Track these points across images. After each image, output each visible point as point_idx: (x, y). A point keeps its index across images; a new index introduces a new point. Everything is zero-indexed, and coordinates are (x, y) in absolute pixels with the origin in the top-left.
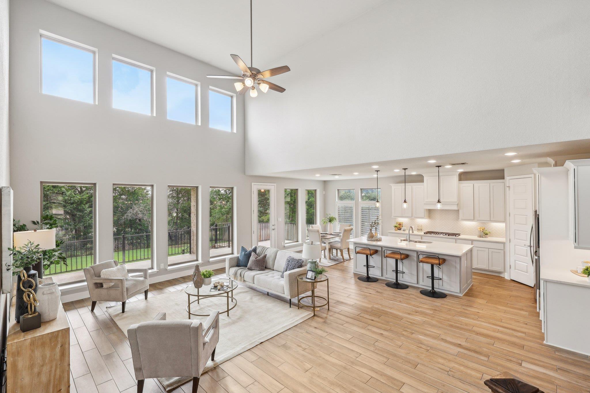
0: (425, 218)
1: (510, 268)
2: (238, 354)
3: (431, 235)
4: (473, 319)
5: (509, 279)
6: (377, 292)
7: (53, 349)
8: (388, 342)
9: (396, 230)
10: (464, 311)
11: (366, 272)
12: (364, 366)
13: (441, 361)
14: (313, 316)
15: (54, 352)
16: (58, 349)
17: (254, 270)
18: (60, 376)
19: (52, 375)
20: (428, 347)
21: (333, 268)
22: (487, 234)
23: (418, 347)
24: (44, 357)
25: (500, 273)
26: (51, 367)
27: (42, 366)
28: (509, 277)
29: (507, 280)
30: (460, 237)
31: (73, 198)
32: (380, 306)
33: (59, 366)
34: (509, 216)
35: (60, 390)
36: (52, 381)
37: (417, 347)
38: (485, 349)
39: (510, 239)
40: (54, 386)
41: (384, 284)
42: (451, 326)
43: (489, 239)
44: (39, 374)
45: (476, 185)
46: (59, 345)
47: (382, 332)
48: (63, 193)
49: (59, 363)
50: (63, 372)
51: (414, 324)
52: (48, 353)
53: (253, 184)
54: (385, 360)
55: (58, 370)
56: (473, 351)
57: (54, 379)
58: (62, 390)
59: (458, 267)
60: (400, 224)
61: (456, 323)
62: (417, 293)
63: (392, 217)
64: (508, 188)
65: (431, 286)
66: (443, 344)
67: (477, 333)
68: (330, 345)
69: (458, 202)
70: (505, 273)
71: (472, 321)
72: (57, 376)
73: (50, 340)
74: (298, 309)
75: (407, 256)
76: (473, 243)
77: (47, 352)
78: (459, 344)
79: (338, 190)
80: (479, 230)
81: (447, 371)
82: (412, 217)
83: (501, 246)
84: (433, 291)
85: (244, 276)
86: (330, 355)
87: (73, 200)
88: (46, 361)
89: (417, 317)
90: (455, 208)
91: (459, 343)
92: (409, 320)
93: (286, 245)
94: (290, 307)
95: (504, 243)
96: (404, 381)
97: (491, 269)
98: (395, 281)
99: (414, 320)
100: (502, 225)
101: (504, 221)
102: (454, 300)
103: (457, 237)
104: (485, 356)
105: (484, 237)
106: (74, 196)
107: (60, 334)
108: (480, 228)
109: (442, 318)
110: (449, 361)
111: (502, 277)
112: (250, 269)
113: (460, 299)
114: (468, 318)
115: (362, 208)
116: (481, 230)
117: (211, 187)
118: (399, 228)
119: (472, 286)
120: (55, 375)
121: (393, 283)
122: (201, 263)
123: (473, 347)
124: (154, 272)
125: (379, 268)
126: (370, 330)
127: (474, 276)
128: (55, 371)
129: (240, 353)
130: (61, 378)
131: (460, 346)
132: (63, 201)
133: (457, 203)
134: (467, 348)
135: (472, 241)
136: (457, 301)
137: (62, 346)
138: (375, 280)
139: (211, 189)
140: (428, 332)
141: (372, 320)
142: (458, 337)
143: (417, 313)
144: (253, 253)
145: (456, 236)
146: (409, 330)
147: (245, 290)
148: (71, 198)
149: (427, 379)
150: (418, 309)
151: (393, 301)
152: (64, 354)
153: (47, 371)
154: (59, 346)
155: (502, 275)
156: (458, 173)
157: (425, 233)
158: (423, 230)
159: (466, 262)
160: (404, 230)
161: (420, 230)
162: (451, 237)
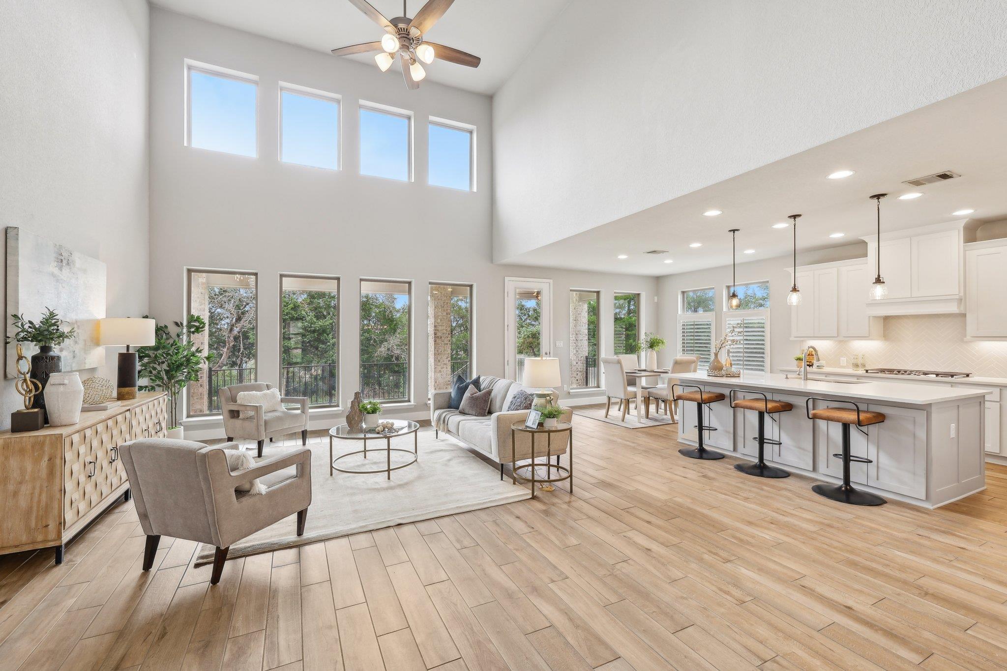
0: (871, 337)
2: (345, 533)
3: (885, 375)
4: (934, 560)
6: (704, 476)
7: (37, 461)
8: (651, 568)
9: (799, 366)
10: (917, 539)
11: (697, 440)
12: (554, 601)
13: (763, 631)
14: (531, 498)
15: (38, 467)
16: (44, 463)
17: (469, 414)
18: (47, 506)
19: (36, 500)
20: (749, 595)
21: (643, 432)
23: (721, 590)
24: (23, 471)
26: (34, 488)
27: (21, 483)
31: (314, 324)
32: (689, 501)
33: (45, 489)
35: (47, 526)
36: (35, 508)
37: (718, 591)
38: (927, 635)
40: (37, 517)
41: (731, 465)
42: (853, 564)
44: (15, 494)
46: (46, 457)
47: (654, 547)
48: (304, 317)
49: (45, 484)
50: (51, 498)
51: (748, 543)
52: (29, 466)
53: (507, 279)
54: (613, 599)
55: (44, 496)
56: (882, 629)
57: (38, 507)
58: (49, 526)
59: (922, 434)
60: (811, 355)
61: (872, 561)
62: (806, 489)
63: (792, 339)
65: (841, 476)
66: (798, 596)
67: (926, 594)
68: (517, 550)
69: (962, 294)
71: (928, 563)
72: (43, 503)
73: (33, 447)
74: (514, 484)
75: (788, 407)
76: (1003, 391)
77: (28, 464)
78: (846, 607)
79: (683, 293)
81: (761, 659)
82: (841, 337)
84: (846, 488)
85: (447, 423)
86: (502, 567)
87: (314, 327)
88: (27, 477)
89: (766, 531)
90: (953, 308)
91: (850, 603)
92: (738, 535)
93: (571, 391)
94: (502, 480)
96: (621, 651)
98: (756, 461)
99: (753, 537)
102: (901, 513)
104: (917, 650)
106: (316, 322)
107: (47, 442)
109: (836, 544)
110: (789, 637)
112: (463, 413)
113: (920, 514)
114: (920, 555)
117: (430, 283)
118: (808, 363)
119: (982, 493)
120: (39, 501)
121: (754, 464)
122: (413, 405)
123: (891, 621)
124: (339, 410)
125: (729, 432)
126: (629, 538)
128: (40, 495)
129: (349, 533)
130: (48, 508)
131: (848, 610)
132: (303, 329)
133: (958, 298)
134: (868, 620)
136: (911, 516)
137: (50, 460)
138: (718, 457)
139: (430, 285)
140: (772, 566)
141: (649, 522)
142: (857, 590)
143: (773, 526)
144: (471, 387)
146: (722, 553)
147: (451, 448)
148: (312, 324)
149: (690, 664)
150: (781, 517)
151: (729, 496)
152: (54, 472)
153: (28, 492)
154: (46, 459)
156: (961, 224)
157: (869, 371)
158: (864, 366)
159: (953, 426)
160: (819, 367)
161: (857, 366)
162: (939, 378)
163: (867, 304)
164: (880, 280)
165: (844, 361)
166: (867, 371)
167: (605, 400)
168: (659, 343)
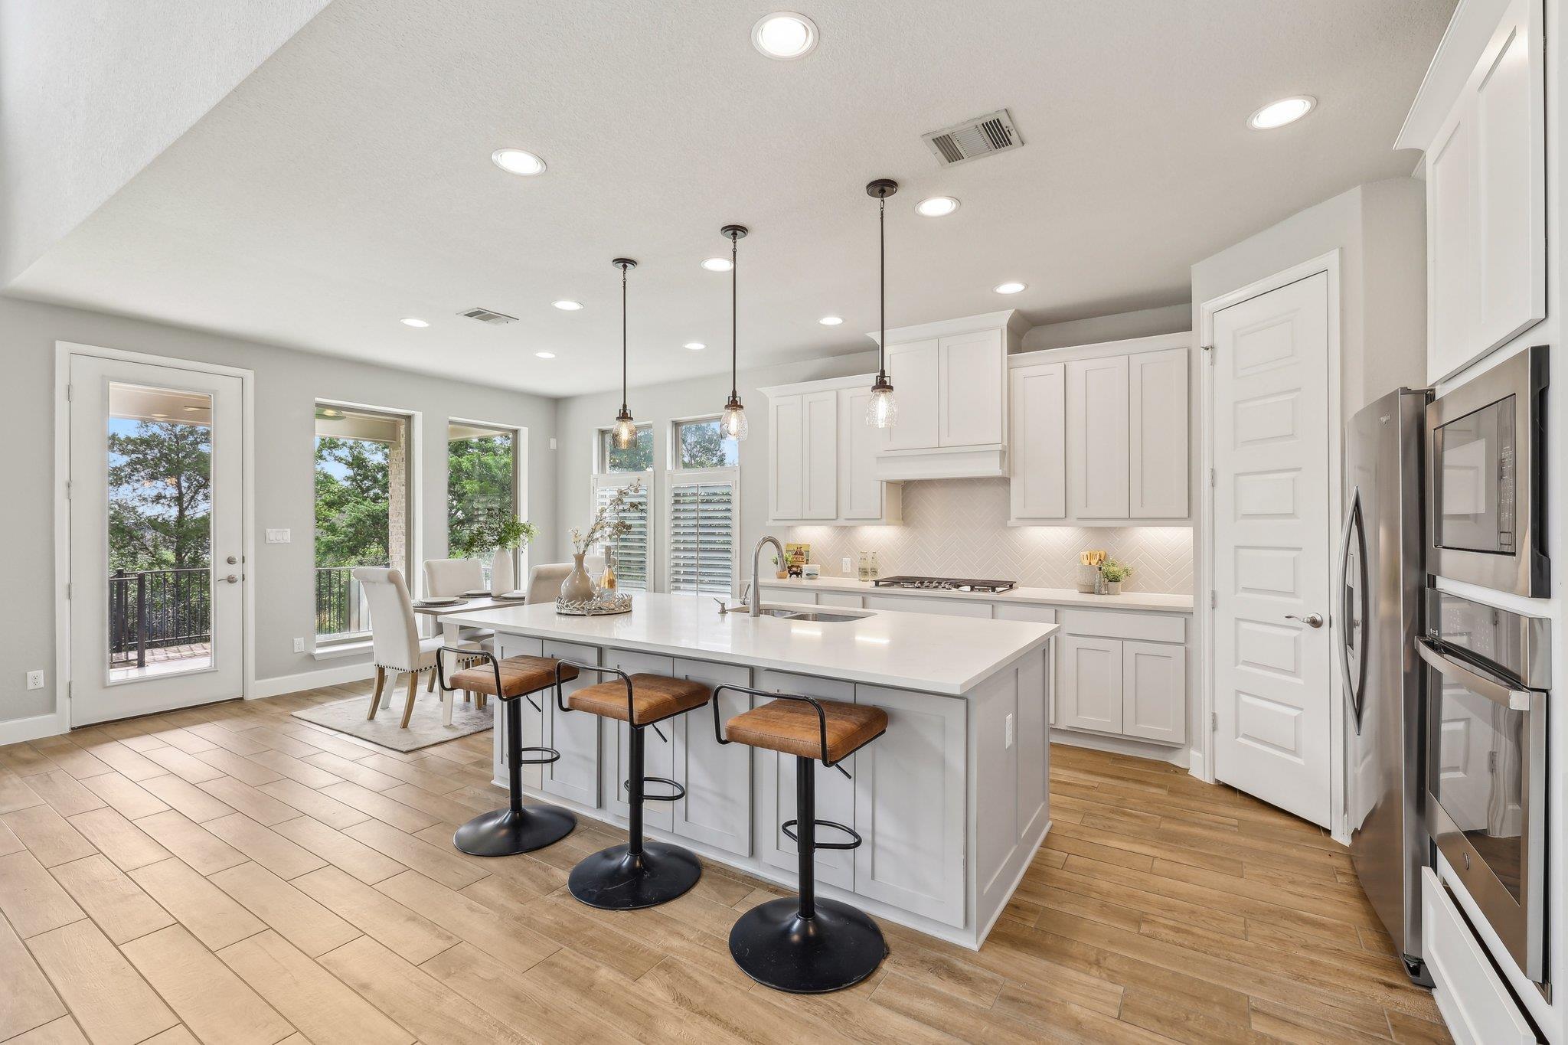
0: (884, 520)
1: (1214, 729)
3: (902, 589)
5: (1208, 780)
9: (781, 577)
11: (510, 788)
22: (1115, 579)
25: (1170, 748)
28: (1207, 773)
29: (1202, 785)
30: (1018, 593)
34: (1213, 485)
39: (1213, 592)
43: (1123, 598)
45: (1077, 368)
53: (63, 347)
60: (798, 553)
63: (770, 522)
64: (1207, 354)
69: (1005, 443)
70: (1192, 752)
76: (1061, 615)
79: (603, 432)
80: (1086, 562)
82: (843, 520)
83: (1173, 629)
90: (992, 468)
93: (319, 651)
95: (1185, 613)
97: (1130, 731)
100: (1178, 537)
101: (1189, 515)
103: (1001, 595)
105: (1103, 592)
108: (1091, 556)
111: (1177, 770)
115: (677, 495)
116: (1094, 562)
118: (794, 569)
125: (589, 760)
127: (1060, 771)
133: (1000, 447)
135: (1058, 607)
145: (998, 589)
155: (1177, 760)
156: (1004, 318)
157: (880, 583)
158: (875, 572)
159: (1010, 717)
160: (810, 576)
161: (864, 572)
162: (977, 594)
163: (878, 458)
164: (886, 382)
165: (847, 563)
166: (877, 583)
167: (373, 674)
168: (522, 532)
